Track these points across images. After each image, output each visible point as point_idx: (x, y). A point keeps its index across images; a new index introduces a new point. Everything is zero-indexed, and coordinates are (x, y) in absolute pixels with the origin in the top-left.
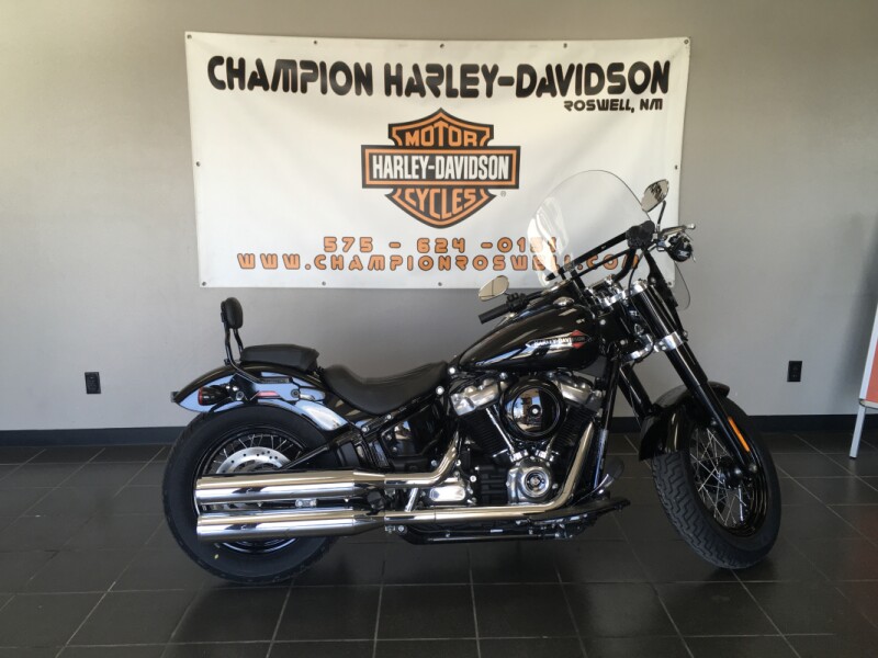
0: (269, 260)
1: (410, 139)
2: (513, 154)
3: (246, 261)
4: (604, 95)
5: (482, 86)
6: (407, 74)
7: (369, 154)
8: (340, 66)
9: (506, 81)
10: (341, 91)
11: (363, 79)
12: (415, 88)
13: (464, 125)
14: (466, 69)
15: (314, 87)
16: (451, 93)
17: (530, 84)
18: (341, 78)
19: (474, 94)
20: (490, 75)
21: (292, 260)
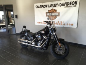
1: (50, 12)
2: (59, 13)
5: (56, 6)
7: (46, 13)
8: (44, 5)
9: (58, 5)
10: (45, 7)
11: (46, 6)
13: (55, 10)
14: (55, 4)
15: (43, 7)
17: (61, 5)
19: (56, 7)
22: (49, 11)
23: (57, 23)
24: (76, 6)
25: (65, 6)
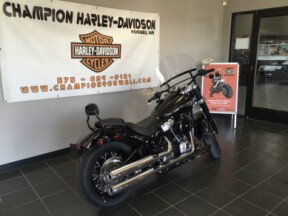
0: (35, 89)
2: (119, 46)
3: (24, 90)
4: (141, 29)
5: (108, 23)
6: (85, 17)
7: (74, 45)
8: (60, 11)
9: (115, 22)
10: (60, 21)
11: (69, 17)
12: (88, 22)
14: (104, 17)
15: (50, 18)
16: (99, 25)
18: (60, 16)
19: (106, 26)
20: (111, 19)
21: (44, 88)
22: (83, 37)
23: (113, 80)
24: (153, 33)
25: (132, 28)
